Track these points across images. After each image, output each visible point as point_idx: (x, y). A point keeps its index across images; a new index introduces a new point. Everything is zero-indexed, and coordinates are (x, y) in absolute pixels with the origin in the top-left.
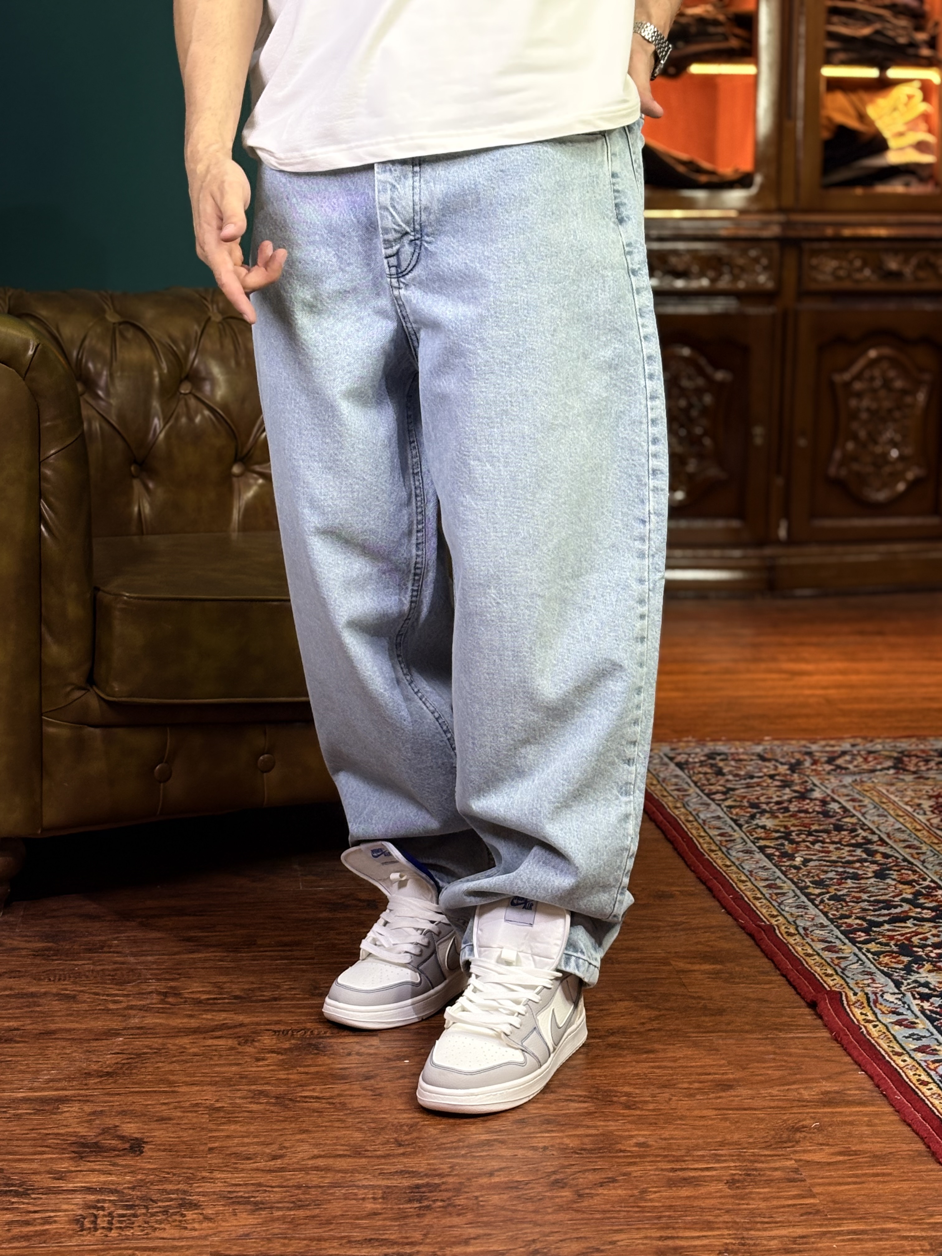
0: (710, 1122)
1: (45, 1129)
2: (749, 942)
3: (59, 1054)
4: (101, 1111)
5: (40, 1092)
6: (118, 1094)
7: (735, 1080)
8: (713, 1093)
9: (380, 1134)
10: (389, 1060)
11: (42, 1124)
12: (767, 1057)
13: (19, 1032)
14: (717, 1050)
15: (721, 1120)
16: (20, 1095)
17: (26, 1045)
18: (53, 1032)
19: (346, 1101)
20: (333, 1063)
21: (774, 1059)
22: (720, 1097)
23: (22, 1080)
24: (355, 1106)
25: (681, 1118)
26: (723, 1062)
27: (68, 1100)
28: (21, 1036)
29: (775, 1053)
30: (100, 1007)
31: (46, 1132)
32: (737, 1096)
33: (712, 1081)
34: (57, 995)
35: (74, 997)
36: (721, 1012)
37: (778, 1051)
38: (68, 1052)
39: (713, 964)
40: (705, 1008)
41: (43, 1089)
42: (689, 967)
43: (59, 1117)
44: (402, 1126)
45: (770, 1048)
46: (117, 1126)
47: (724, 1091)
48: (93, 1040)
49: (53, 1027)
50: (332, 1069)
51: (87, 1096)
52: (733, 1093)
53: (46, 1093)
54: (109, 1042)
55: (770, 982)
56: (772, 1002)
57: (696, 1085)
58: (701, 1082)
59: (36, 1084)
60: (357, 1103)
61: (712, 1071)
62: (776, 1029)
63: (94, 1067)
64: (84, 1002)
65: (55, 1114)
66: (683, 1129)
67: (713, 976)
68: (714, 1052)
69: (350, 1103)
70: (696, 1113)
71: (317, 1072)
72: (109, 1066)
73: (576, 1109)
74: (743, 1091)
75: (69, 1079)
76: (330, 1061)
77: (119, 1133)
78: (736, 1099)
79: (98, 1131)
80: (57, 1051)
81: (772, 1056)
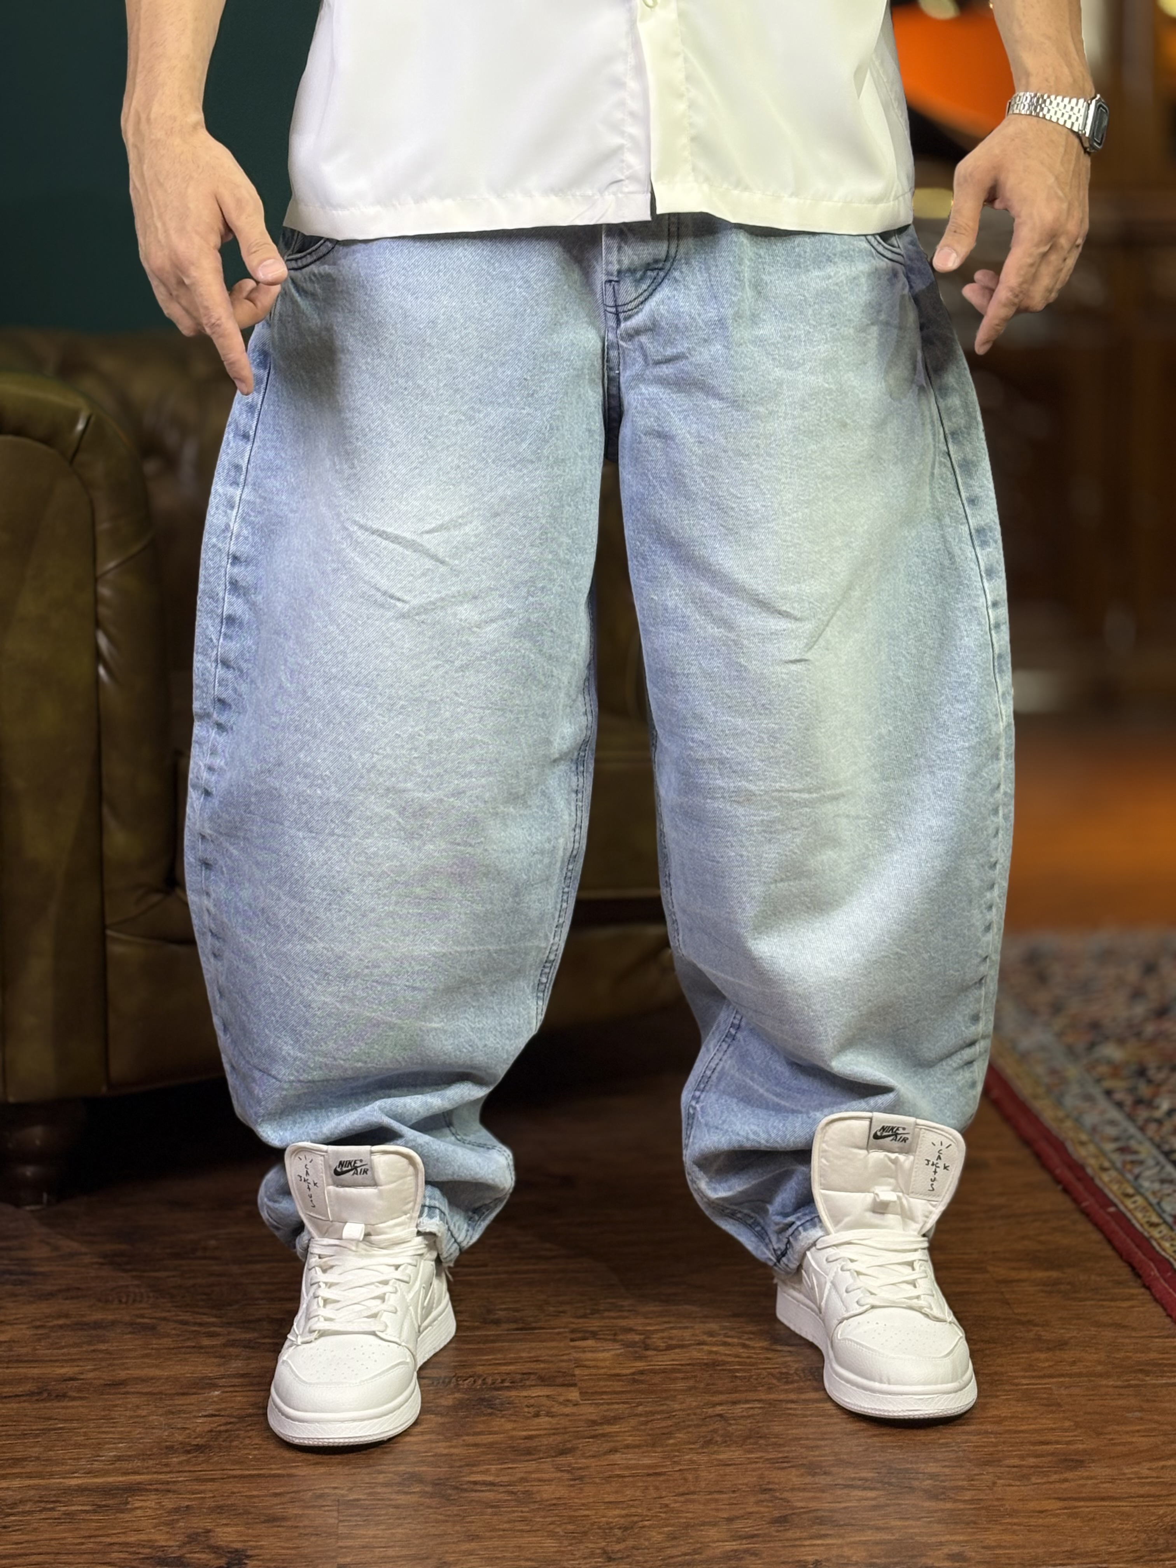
0: (1054, 1520)
1: (108, 1535)
2: (1096, 1236)
3: (131, 1417)
4: (187, 1507)
5: (104, 1476)
6: (213, 1480)
7: (1085, 1450)
8: (1056, 1473)
9: (581, 1542)
10: (594, 1423)
11: (104, 1528)
12: (1130, 1415)
13: (76, 1383)
14: (1059, 1405)
15: (1070, 1516)
16: (74, 1482)
17: (84, 1403)
18: (123, 1383)
19: (535, 1489)
20: (514, 1429)
21: (1141, 1419)
22: (1066, 1480)
23: (79, 1459)
24: (545, 1496)
25: (1013, 1513)
26: (1067, 1424)
27: (140, 1490)
28: (79, 1390)
29: (1142, 1410)
30: (189, 1344)
31: (108, 1540)
32: (1091, 1478)
33: (1052, 1454)
34: (131, 1324)
35: (153, 1328)
36: (1062, 1345)
37: (1146, 1406)
38: (144, 1413)
39: (1047, 1269)
40: (1039, 1339)
41: (106, 1473)
42: (1014, 1275)
43: (126, 1516)
44: (611, 1528)
45: (1133, 1402)
46: (209, 1531)
47: (1071, 1470)
48: (178, 1394)
49: (123, 1374)
50: (512, 1438)
51: (168, 1483)
52: (1082, 1472)
53: (110, 1479)
54: (201, 1398)
55: (1130, 1298)
56: (1134, 1329)
57: (1032, 1461)
58: (1037, 1456)
59: (96, 1465)
60: (548, 1492)
61: (1053, 1439)
62: (1141, 1371)
63: (180, 1438)
64: (168, 1336)
65: (122, 1511)
66: (1014, 1532)
67: (1048, 1289)
68: (1054, 1408)
69: (538, 1492)
70: (1032, 1505)
71: (491, 1445)
72: (200, 1436)
73: (859, 1500)
74: (1100, 1471)
75: (144, 1456)
76: (509, 1426)
77: (212, 1542)
78: (1090, 1482)
79: (181, 1538)
80: (128, 1413)
81: (1138, 1414)
